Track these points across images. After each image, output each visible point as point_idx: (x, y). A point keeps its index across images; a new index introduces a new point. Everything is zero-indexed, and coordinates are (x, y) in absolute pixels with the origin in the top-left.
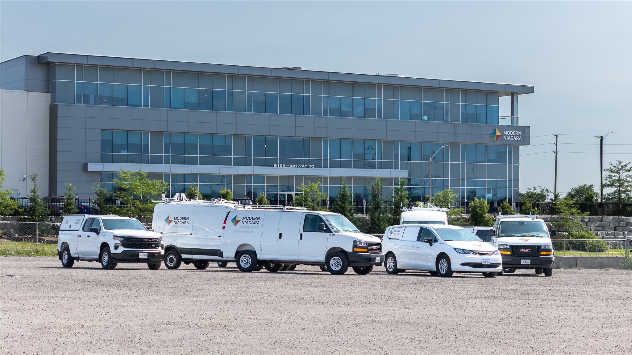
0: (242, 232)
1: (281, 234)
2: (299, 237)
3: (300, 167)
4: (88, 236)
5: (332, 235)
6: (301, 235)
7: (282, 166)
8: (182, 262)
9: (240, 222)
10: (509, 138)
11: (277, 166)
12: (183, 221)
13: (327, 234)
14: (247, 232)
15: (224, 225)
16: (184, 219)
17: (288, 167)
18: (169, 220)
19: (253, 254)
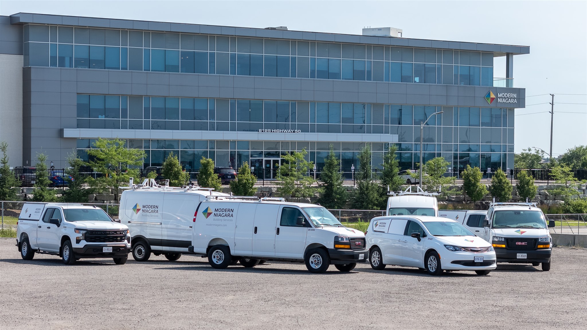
0: (214, 225)
1: (256, 228)
2: (275, 232)
3: (286, 132)
4: (48, 228)
5: (312, 230)
6: (278, 229)
7: (268, 131)
8: (152, 254)
9: (212, 215)
10: (503, 101)
11: (262, 131)
12: (152, 209)
13: (306, 229)
14: (219, 225)
15: (195, 217)
16: (153, 208)
17: (273, 132)
18: (137, 208)
19: (226, 249)
